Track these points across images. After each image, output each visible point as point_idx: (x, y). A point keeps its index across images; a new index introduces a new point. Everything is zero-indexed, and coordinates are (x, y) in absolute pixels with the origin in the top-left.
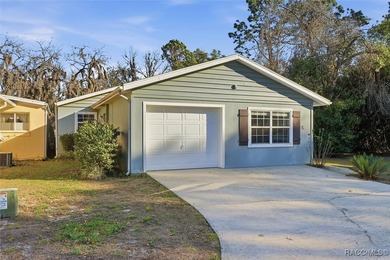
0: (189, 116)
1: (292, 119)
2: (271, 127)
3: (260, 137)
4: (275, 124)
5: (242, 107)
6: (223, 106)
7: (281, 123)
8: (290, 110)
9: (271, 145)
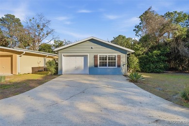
0: (77, 57)
1: (117, 58)
2: (108, 61)
3: (103, 64)
4: (109, 60)
5: (96, 54)
6: (88, 54)
7: (112, 59)
8: (116, 55)
9: (107, 67)
